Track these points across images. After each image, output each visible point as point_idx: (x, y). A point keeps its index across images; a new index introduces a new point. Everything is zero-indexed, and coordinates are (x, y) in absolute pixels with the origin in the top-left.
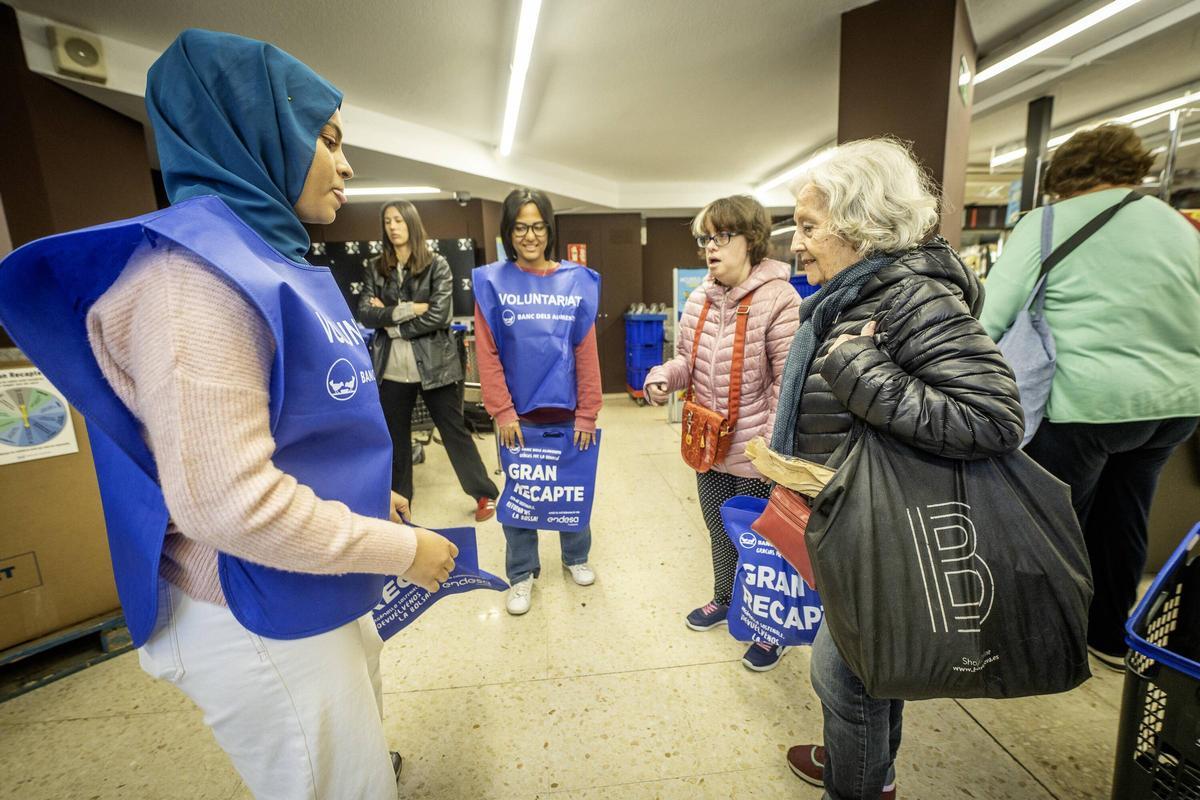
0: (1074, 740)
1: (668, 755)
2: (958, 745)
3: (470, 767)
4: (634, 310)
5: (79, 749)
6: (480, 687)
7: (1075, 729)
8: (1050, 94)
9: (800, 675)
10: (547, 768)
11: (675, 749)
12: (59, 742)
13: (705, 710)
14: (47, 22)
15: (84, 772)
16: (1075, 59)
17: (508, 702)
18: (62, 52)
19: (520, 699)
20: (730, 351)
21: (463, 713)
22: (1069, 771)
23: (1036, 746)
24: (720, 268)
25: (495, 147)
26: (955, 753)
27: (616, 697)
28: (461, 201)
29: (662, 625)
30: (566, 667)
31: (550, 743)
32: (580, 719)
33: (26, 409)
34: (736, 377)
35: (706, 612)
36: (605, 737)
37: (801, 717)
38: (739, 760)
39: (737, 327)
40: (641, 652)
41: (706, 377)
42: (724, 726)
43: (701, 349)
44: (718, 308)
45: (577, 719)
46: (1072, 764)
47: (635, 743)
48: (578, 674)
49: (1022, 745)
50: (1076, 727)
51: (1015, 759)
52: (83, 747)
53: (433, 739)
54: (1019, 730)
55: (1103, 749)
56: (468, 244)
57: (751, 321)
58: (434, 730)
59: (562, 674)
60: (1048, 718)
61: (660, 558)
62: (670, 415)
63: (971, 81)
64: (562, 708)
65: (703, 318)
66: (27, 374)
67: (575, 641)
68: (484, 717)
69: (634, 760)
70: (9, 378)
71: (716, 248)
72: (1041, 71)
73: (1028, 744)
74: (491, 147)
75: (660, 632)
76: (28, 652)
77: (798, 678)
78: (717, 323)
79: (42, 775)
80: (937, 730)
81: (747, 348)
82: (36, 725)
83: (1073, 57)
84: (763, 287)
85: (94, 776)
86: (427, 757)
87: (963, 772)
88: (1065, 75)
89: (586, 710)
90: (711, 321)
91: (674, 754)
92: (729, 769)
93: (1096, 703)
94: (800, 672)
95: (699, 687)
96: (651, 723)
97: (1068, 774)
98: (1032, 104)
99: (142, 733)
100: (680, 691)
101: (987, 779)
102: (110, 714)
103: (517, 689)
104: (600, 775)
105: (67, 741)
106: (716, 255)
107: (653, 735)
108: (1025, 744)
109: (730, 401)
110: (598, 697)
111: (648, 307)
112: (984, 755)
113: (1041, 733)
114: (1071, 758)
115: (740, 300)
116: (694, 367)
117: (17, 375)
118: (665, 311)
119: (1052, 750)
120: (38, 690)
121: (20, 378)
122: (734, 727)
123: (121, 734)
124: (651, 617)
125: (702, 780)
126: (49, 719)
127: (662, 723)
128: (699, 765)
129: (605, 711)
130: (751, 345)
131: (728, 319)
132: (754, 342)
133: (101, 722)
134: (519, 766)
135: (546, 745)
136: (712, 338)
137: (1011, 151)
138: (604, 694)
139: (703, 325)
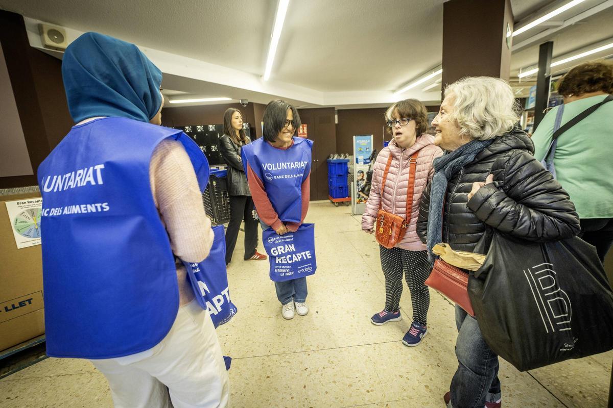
0: (581, 382)
1: (368, 391)
2: (519, 385)
3: (267, 398)
4: (332, 157)
5: (68, 391)
6: (268, 356)
7: (581, 377)
8: (551, 40)
9: (433, 348)
10: (306, 399)
11: (372, 388)
12: (59, 387)
13: (385, 367)
14: (39, 22)
15: (72, 403)
16: (565, 22)
17: (283, 364)
18: (46, 36)
19: (289, 362)
20: (406, 183)
21: (260, 370)
22: (580, 399)
23: (561, 385)
24: (402, 138)
25: (261, 76)
26: (517, 390)
27: (338, 361)
28: (243, 104)
29: (358, 323)
30: (311, 345)
31: (306, 385)
32: (321, 373)
33: (36, 219)
34: (410, 197)
35: (381, 316)
36: (334, 382)
37: (435, 371)
38: (405, 394)
39: (410, 170)
40: (349, 337)
41: (390, 196)
42: (396, 376)
43: (388, 182)
44: (397, 159)
45: (319, 373)
46: (581, 396)
47: (350, 385)
48: (318, 349)
49: (553, 385)
50: (582, 375)
51: (550, 393)
52: (71, 390)
53: (247, 384)
54: (551, 377)
55: (597, 387)
56: (247, 126)
57: (418, 167)
58: (247, 379)
59: (309, 349)
60: (566, 370)
61: (354, 287)
62: (353, 211)
63: (511, 35)
64: (312, 367)
65: (389, 165)
66: (36, 202)
67: (314, 331)
68: (272, 372)
69: (351, 394)
70: (27, 204)
71: (400, 127)
72: (547, 29)
73: (557, 384)
74: (259, 76)
75: (358, 326)
76: (40, 341)
77: (432, 350)
78: (397, 167)
79: (52, 404)
80: (507, 377)
81: (416, 181)
82: (46, 378)
83: (565, 21)
84: (425, 149)
85: (77, 404)
86: (244, 394)
87: (523, 400)
88: (559, 30)
89: (324, 368)
90: (394, 167)
91: (371, 391)
92: (401, 398)
93: (591, 362)
94: (433, 347)
95: (381, 355)
96: (358, 375)
97: (580, 401)
98: (541, 46)
99: (99, 382)
100: (371, 357)
101: (536, 403)
102: (82, 372)
103: (287, 357)
104: (334, 402)
105: (62, 386)
106: (400, 131)
107: (359, 381)
108: (555, 384)
109: (406, 210)
110: (329, 361)
111: (340, 155)
112: (533, 390)
113: (563, 378)
114: (580, 392)
115: (411, 155)
116: (384, 191)
117: (31, 202)
118: (349, 158)
119: (570, 388)
120: (46, 360)
121: (33, 204)
122: (401, 376)
123: (89, 382)
124: (353, 318)
125: (387, 405)
126: (52, 375)
127: (363, 374)
128: (384, 397)
129: (333, 368)
130: (418, 180)
131: (404, 166)
132: (421, 178)
133: (78, 376)
134: (292, 398)
135: (305, 387)
136: (394, 176)
137: (530, 70)
138: (332, 359)
139: (389, 169)
